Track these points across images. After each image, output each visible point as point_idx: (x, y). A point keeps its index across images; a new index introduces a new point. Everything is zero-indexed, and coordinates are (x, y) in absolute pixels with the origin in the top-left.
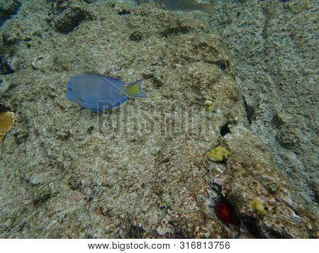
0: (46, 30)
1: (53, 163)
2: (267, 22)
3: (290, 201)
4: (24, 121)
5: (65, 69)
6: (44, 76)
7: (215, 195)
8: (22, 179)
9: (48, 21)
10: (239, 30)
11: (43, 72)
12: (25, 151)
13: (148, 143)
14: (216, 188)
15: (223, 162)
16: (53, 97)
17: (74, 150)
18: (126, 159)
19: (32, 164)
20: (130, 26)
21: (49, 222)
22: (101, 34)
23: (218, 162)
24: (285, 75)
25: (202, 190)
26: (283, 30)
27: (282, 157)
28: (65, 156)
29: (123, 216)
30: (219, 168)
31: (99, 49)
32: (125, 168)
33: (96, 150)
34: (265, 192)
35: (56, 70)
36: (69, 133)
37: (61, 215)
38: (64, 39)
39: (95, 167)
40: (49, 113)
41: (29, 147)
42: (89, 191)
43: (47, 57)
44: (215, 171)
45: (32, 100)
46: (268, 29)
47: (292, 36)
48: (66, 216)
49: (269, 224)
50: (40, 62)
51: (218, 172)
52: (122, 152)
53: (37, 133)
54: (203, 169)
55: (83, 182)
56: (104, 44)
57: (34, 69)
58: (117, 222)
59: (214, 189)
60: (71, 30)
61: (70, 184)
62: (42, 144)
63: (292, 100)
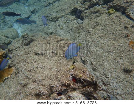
0: (22, 46)
1: (27, 78)
2: (86, 38)
3: (88, 73)
4: (17, 69)
5: (28, 54)
6: (22, 57)
7: (72, 77)
8: (18, 83)
9: (22, 43)
10: (79, 41)
11: (22, 56)
12: (18, 76)
13: (54, 68)
14: (72, 75)
15: (73, 69)
16: (25, 61)
17: (33, 73)
18: (48, 73)
19: (21, 78)
20: (47, 41)
21: (28, 90)
22: (38, 44)
23: (72, 69)
24: (93, 51)
25: (68, 76)
26: (90, 40)
27: (94, 74)
28: (30, 75)
29: (48, 85)
30: (72, 70)
31: (38, 47)
32: (48, 75)
33: (39, 72)
34: (82, 72)
35: (26, 55)
36: (31, 69)
37: (31, 88)
38: (27, 47)
39: (39, 76)
40: (25, 65)
41: (19, 75)
42: (38, 82)
43: (22, 52)
44: (71, 71)
45: (19, 63)
46: (87, 40)
47: (93, 41)
48: (32, 88)
49: (83, 78)
50: (20, 54)
51: (72, 71)
52: (47, 72)
53: (21, 71)
54: (68, 71)
55: (36, 80)
56: (39, 46)
57: (18, 56)
58: (47, 86)
59: (71, 76)
60: (29, 44)
61: (33, 81)
62: (23, 73)
63: (95, 58)
